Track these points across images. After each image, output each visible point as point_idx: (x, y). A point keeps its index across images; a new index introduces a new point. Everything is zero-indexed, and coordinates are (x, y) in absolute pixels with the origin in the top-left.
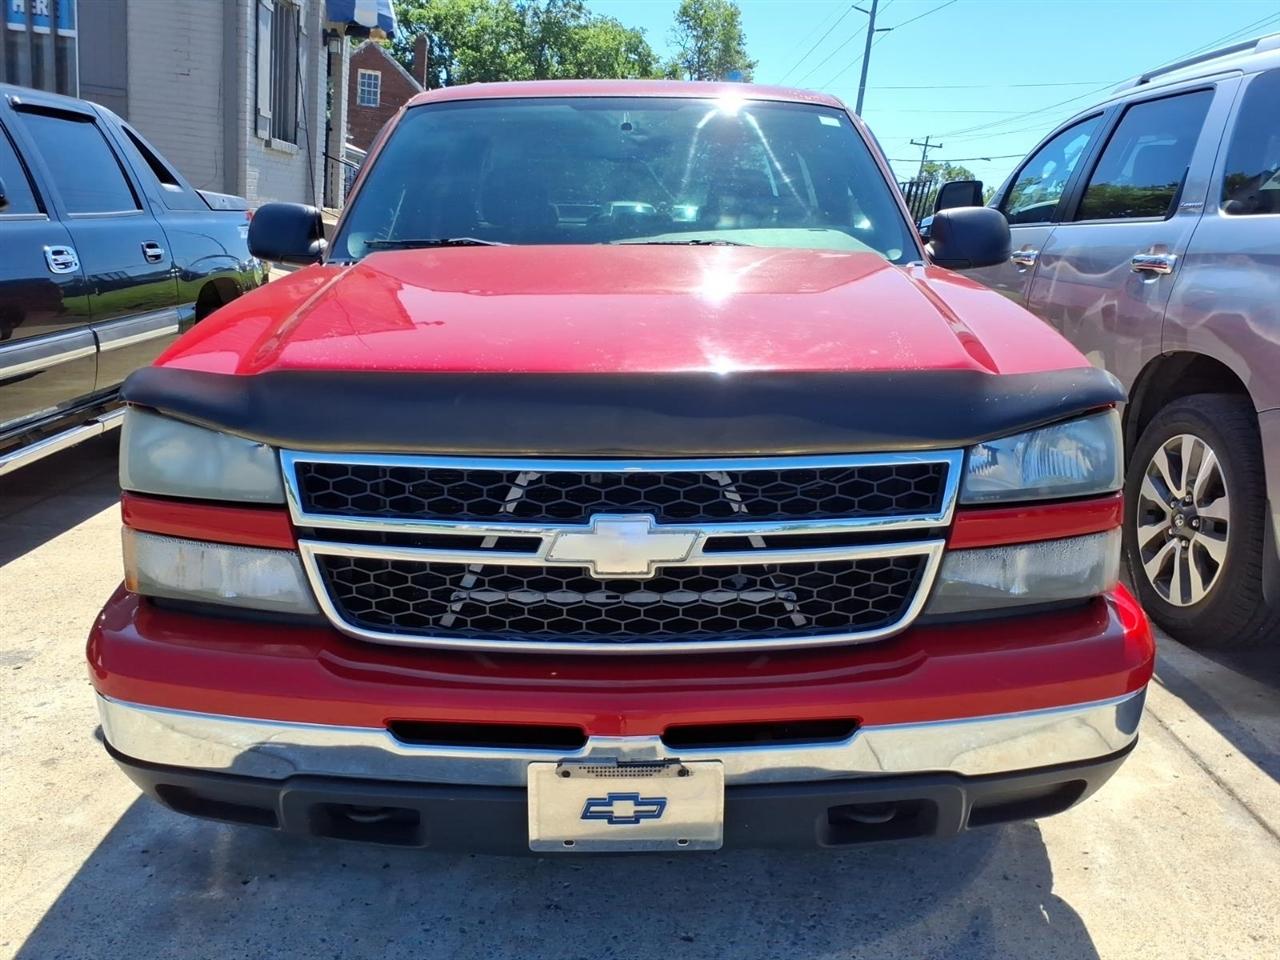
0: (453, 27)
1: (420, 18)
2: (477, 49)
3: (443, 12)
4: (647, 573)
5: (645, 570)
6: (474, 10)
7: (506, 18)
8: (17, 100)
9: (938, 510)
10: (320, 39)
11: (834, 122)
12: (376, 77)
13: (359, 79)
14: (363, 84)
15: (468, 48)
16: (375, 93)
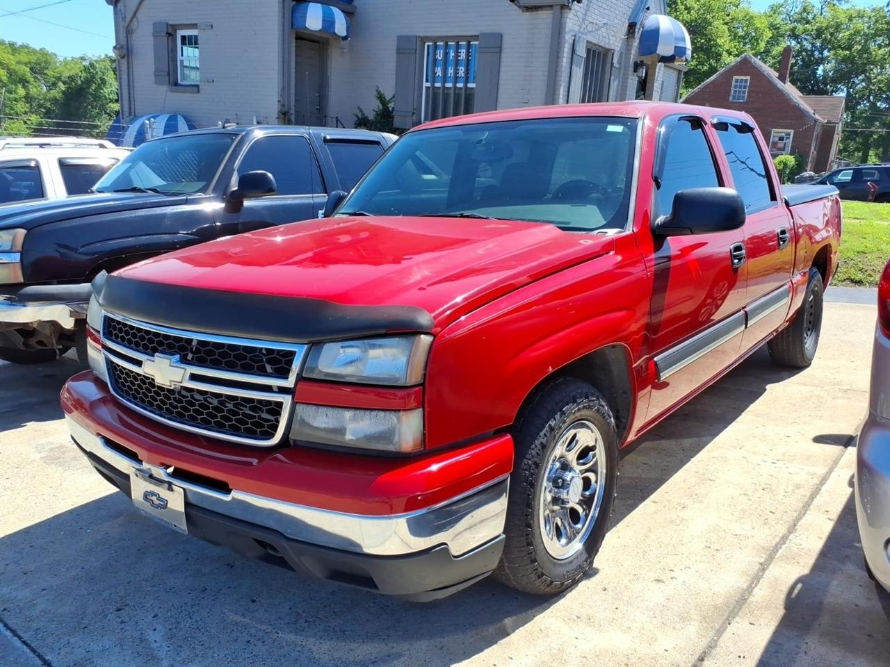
0: (832, 34)
1: (805, 31)
2: (849, 48)
3: (824, 25)
4: (171, 386)
5: (169, 384)
6: (851, 19)
7: (877, 22)
8: (328, 137)
9: (287, 378)
10: (631, 69)
11: (618, 129)
12: (746, 80)
13: (733, 83)
14: (736, 87)
15: (843, 49)
16: (744, 92)
